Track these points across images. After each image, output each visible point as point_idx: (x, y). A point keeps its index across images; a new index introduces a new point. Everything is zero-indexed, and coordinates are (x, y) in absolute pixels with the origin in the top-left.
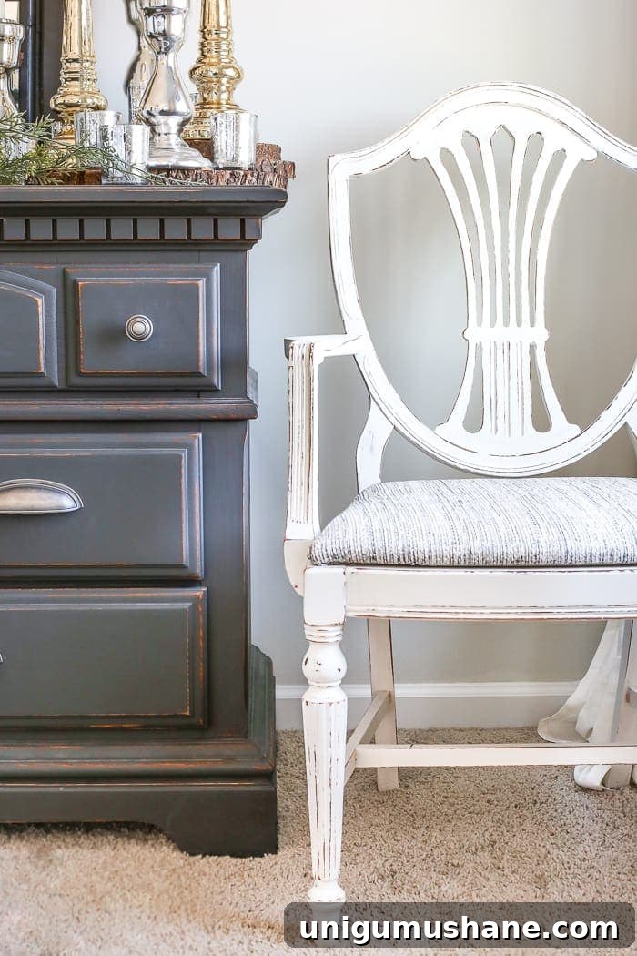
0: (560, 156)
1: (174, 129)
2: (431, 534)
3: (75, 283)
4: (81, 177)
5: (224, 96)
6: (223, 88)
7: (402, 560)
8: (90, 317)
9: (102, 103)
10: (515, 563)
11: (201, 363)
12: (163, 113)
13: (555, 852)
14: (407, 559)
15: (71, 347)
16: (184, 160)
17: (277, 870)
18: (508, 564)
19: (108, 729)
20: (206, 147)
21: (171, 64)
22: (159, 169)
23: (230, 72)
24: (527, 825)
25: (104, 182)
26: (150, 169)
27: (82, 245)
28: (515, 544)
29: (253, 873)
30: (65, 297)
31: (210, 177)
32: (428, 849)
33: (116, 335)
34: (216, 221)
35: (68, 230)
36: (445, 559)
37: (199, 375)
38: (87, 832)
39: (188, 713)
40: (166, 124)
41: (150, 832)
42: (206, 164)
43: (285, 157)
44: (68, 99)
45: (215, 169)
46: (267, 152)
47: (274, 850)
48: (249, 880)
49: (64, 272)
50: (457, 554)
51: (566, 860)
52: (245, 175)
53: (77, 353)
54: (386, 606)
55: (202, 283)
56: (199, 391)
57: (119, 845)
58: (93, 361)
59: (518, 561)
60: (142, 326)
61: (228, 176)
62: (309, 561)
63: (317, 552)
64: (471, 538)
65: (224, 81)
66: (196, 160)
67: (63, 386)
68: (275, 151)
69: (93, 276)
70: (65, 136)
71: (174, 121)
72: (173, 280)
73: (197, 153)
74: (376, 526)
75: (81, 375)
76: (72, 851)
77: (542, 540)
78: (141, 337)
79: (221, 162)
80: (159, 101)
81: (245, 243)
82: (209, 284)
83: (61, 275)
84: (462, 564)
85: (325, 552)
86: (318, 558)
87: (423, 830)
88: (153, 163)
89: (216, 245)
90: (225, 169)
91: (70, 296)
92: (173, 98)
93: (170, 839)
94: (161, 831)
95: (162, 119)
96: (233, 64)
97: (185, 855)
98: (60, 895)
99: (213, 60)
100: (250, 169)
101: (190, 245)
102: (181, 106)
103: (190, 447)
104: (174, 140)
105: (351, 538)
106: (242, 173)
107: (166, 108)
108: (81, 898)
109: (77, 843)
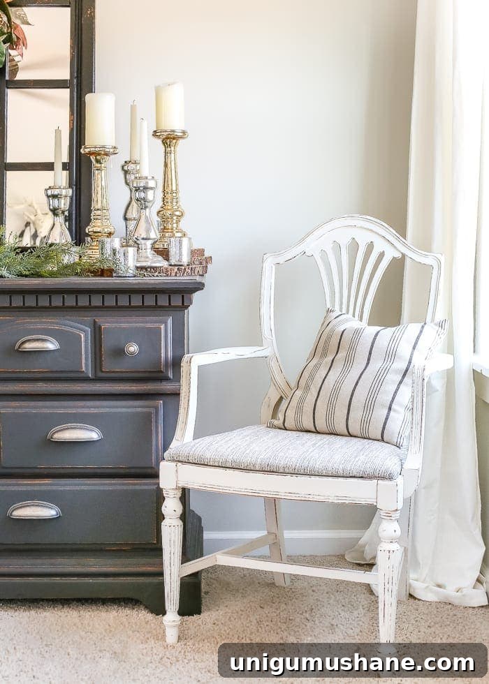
0: (382, 255)
1: (149, 246)
3: (100, 327)
4: (102, 273)
5: (175, 225)
6: (174, 221)
8: (107, 343)
9: (112, 231)
11: (162, 359)
12: (143, 239)
13: (343, 614)
15: (98, 358)
16: (155, 263)
17: (200, 622)
19: (114, 550)
20: (164, 254)
21: (148, 214)
22: (142, 268)
23: (178, 213)
24: (331, 601)
25: (114, 275)
26: (137, 268)
27: (103, 308)
29: (188, 623)
30: (95, 333)
31: (167, 271)
32: (278, 612)
33: (120, 352)
34: (170, 296)
35: (97, 301)
37: (162, 372)
38: (103, 604)
39: (155, 542)
40: (145, 244)
41: (136, 604)
42: (165, 264)
43: (207, 254)
44: (95, 229)
45: (171, 265)
46: (197, 253)
47: (199, 613)
48: (185, 626)
49: (95, 322)
51: (347, 617)
52: (185, 269)
53: (101, 361)
55: (163, 327)
56: (161, 380)
57: (120, 610)
58: (109, 365)
60: (133, 348)
61: (176, 270)
65: (175, 218)
66: (160, 262)
67: (94, 377)
68: (201, 252)
69: (109, 323)
70: (94, 248)
71: (149, 243)
72: (149, 325)
73: (160, 258)
75: (102, 372)
76: (96, 613)
78: (132, 353)
79: (173, 262)
80: (141, 232)
81: (184, 307)
82: (166, 327)
83: (92, 322)
87: (276, 604)
88: (138, 265)
89: (170, 308)
90: (175, 265)
91: (97, 332)
92: (148, 231)
93: (146, 607)
94: (141, 603)
95: (143, 242)
96: (180, 209)
97: (154, 615)
98: (91, 632)
99: (169, 207)
100: (188, 265)
101: (157, 308)
102: (153, 235)
103: (157, 408)
104: (149, 253)
106: (183, 268)
107: (145, 237)
108: (101, 633)
109: (98, 610)
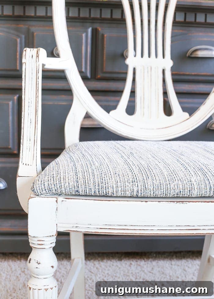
2: (117, 175)
7: (97, 193)
10: (175, 196)
14: (100, 192)
18: (171, 196)
28: (175, 183)
36: (127, 193)
50: (135, 189)
54: (86, 225)
59: (177, 194)
62: (33, 192)
63: (37, 186)
64: (145, 179)
74: (79, 169)
77: (193, 180)
84: (139, 195)
85: (43, 187)
86: (39, 191)
105: (62, 177)
